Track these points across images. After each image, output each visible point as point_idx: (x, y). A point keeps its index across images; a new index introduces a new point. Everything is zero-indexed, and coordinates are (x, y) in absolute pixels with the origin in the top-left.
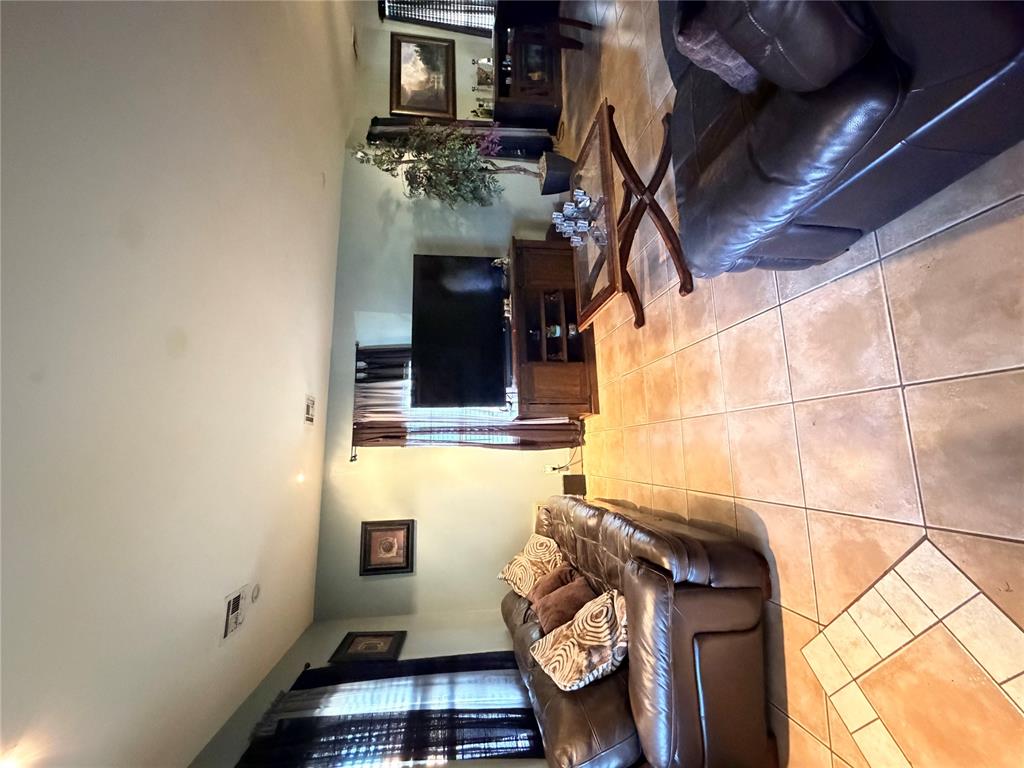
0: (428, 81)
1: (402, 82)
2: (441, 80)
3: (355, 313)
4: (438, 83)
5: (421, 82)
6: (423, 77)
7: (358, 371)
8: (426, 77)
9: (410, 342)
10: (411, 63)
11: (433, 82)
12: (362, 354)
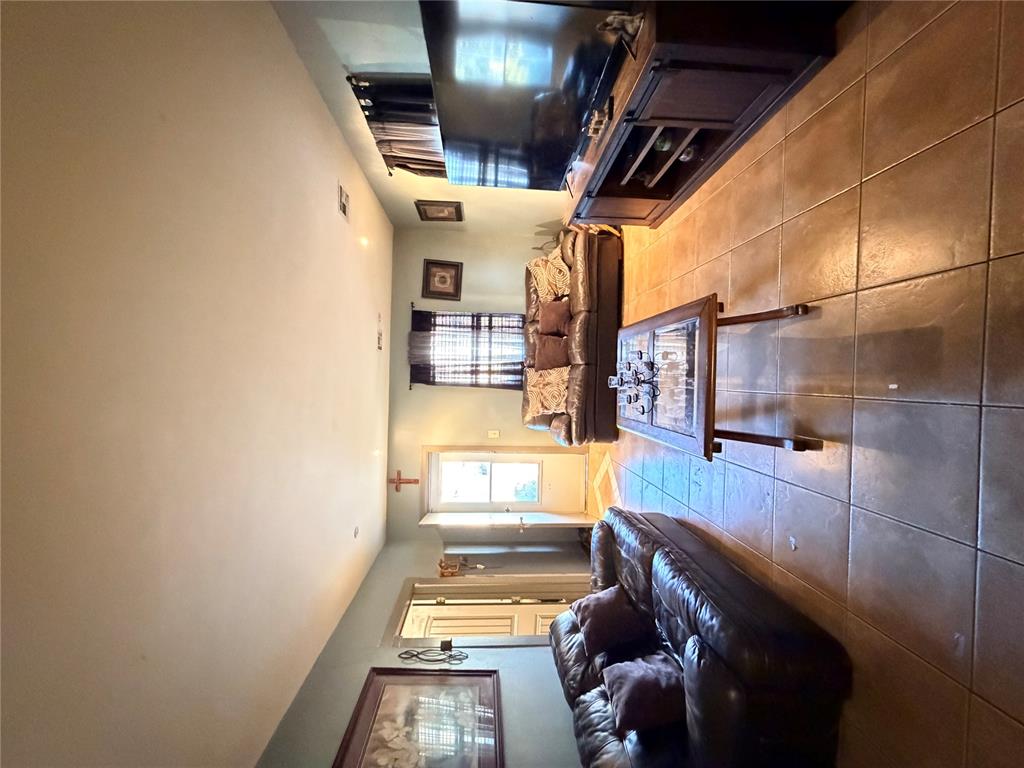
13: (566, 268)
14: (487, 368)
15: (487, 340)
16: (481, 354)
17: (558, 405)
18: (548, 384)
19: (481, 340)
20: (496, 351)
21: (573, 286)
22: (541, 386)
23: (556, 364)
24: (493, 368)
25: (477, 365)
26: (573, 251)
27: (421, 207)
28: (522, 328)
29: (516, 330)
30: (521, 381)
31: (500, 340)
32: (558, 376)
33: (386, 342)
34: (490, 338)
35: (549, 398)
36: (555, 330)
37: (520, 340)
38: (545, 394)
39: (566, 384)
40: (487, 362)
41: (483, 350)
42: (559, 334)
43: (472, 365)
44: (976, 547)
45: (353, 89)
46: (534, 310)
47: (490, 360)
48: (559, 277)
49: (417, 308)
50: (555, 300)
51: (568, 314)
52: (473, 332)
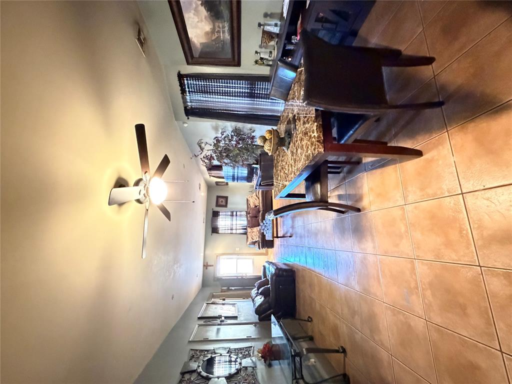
0: (213, 31)
1: (190, 35)
2: (227, 28)
4: (224, 32)
5: (207, 33)
6: (208, 27)
8: (211, 27)
10: (193, 12)
11: (218, 32)
13: (257, 198)
14: (235, 228)
16: (233, 224)
17: (256, 238)
19: (234, 219)
22: (252, 232)
23: (255, 226)
25: (232, 227)
26: (259, 194)
28: (246, 215)
30: (246, 232)
32: (256, 229)
36: (255, 216)
37: (246, 219)
38: (253, 235)
39: (259, 232)
46: (249, 210)
47: (236, 225)
48: (255, 201)
49: (214, 210)
50: (255, 207)
51: (258, 211)
52: (231, 217)
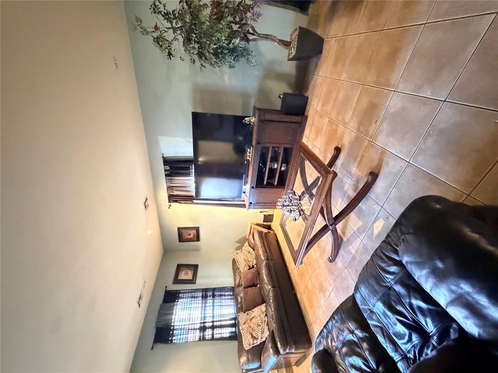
3: (158, 137)
7: (166, 170)
9: (193, 155)
12: (166, 161)
13: (252, 250)
14: (211, 324)
15: (211, 304)
16: (207, 315)
17: (263, 332)
18: (253, 318)
19: (208, 305)
20: (217, 311)
21: (257, 257)
22: (249, 321)
23: (256, 305)
24: (215, 324)
25: (204, 323)
26: (254, 239)
27: (181, 230)
28: (233, 295)
29: (229, 297)
30: (236, 332)
31: (220, 304)
32: (259, 311)
33: (144, 303)
34: (213, 303)
35: (256, 328)
36: (252, 284)
37: (231, 302)
38: (252, 326)
39: (265, 313)
40: (211, 320)
41: (209, 312)
42: (254, 285)
43: (201, 323)
44: (444, 101)
45: (164, 162)
46: (238, 280)
47: (213, 319)
48: (249, 255)
49: (168, 289)
50: (249, 269)
51: (257, 273)
52: (202, 301)
